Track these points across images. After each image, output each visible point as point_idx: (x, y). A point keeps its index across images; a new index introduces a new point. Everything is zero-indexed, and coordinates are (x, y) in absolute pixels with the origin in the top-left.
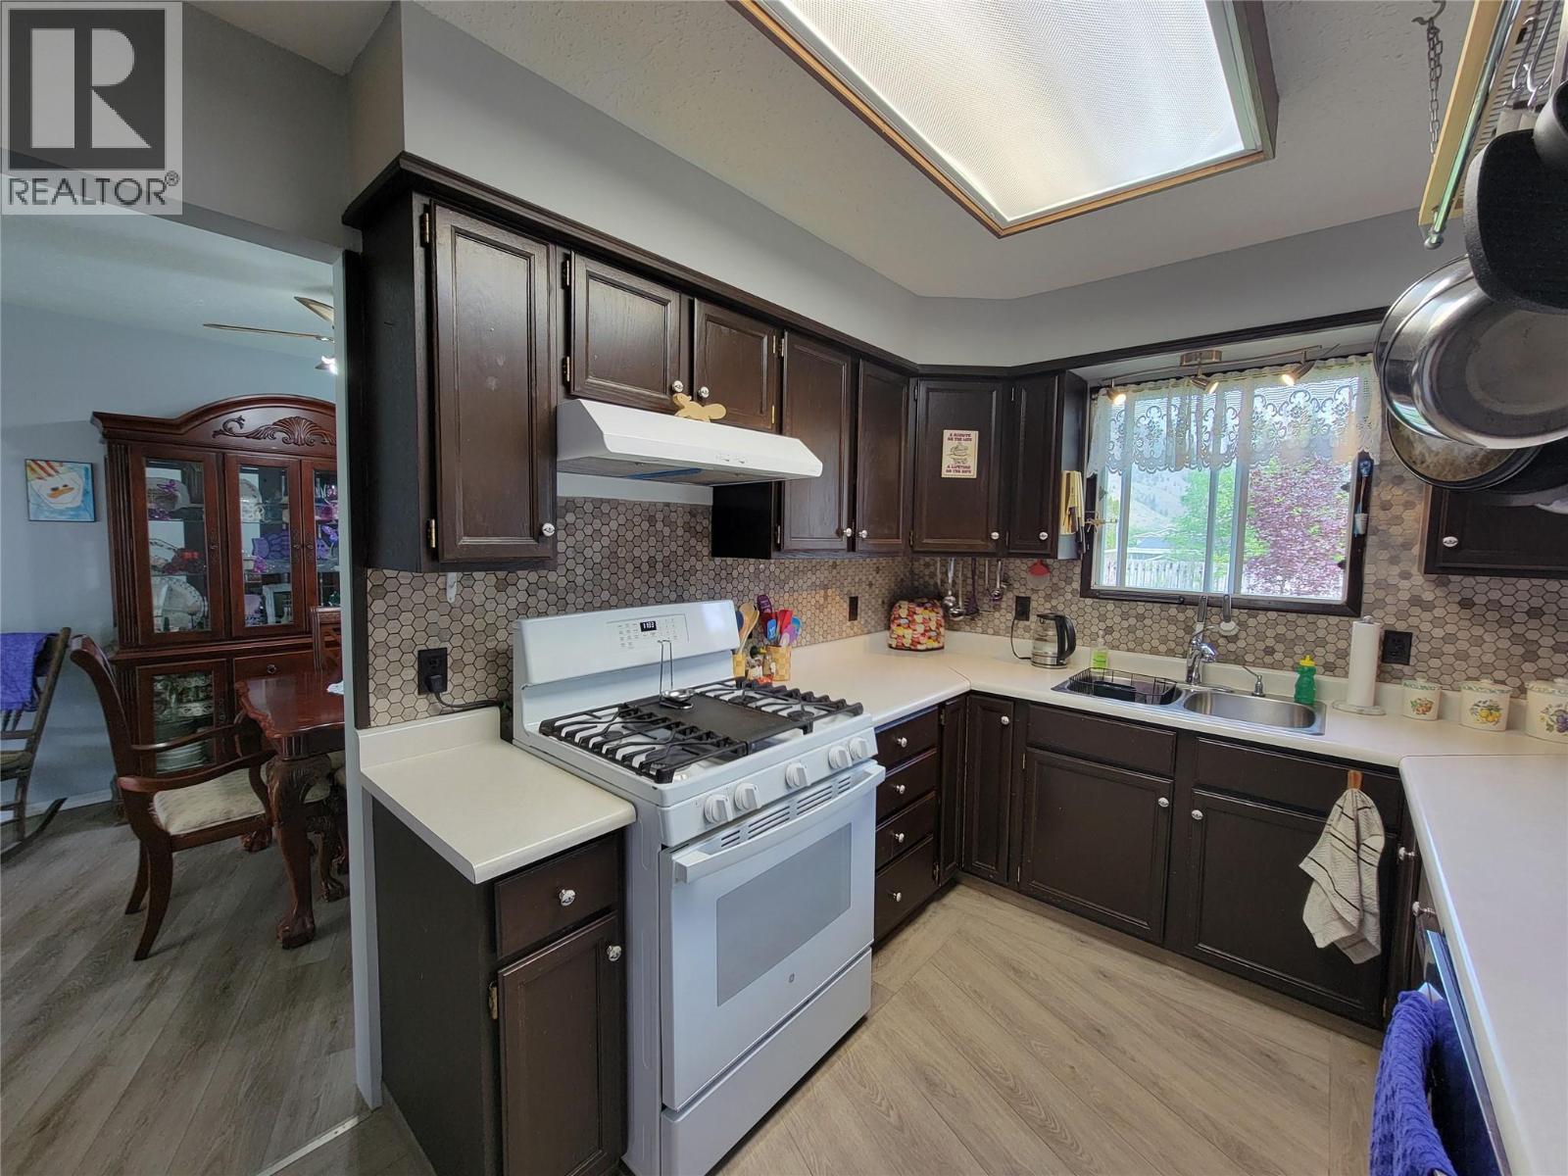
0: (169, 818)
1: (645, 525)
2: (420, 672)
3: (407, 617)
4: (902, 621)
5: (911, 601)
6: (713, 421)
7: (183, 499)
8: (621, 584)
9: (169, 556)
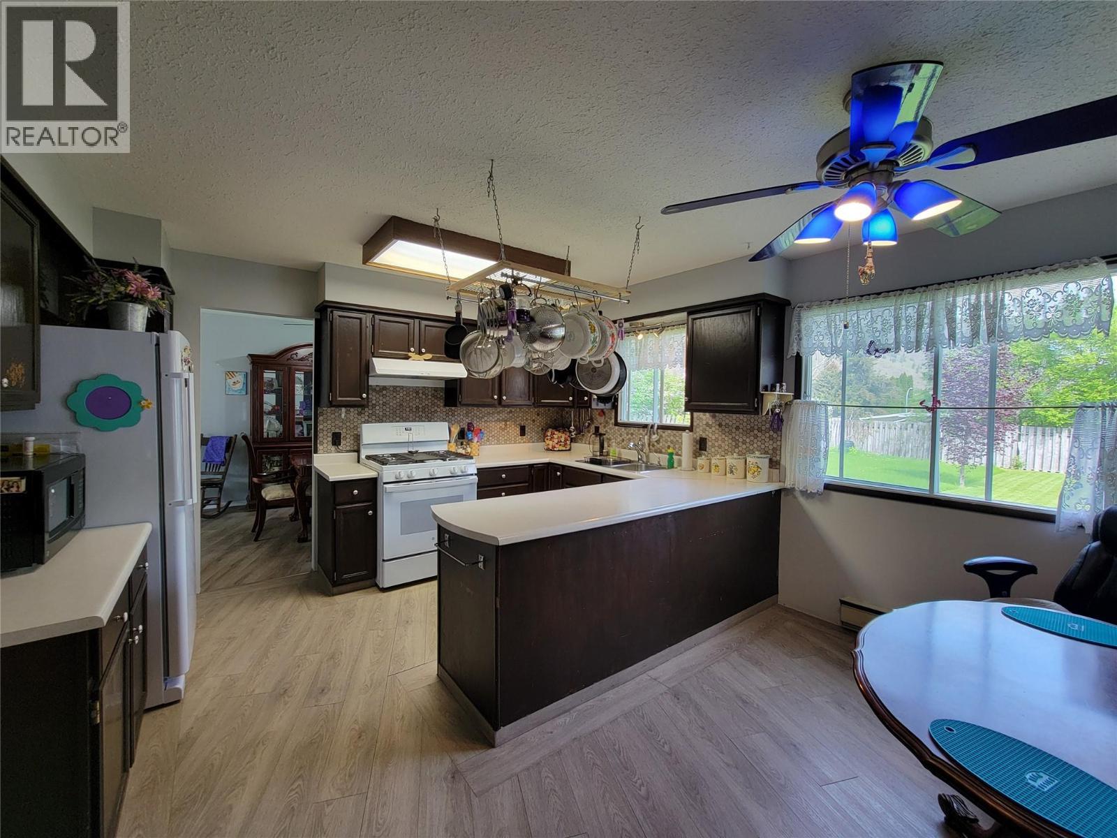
0: (266, 495)
1: (414, 395)
2: (333, 439)
3: (329, 422)
4: (549, 437)
5: (553, 429)
6: (425, 360)
7: (276, 386)
8: (404, 415)
9: (270, 408)
